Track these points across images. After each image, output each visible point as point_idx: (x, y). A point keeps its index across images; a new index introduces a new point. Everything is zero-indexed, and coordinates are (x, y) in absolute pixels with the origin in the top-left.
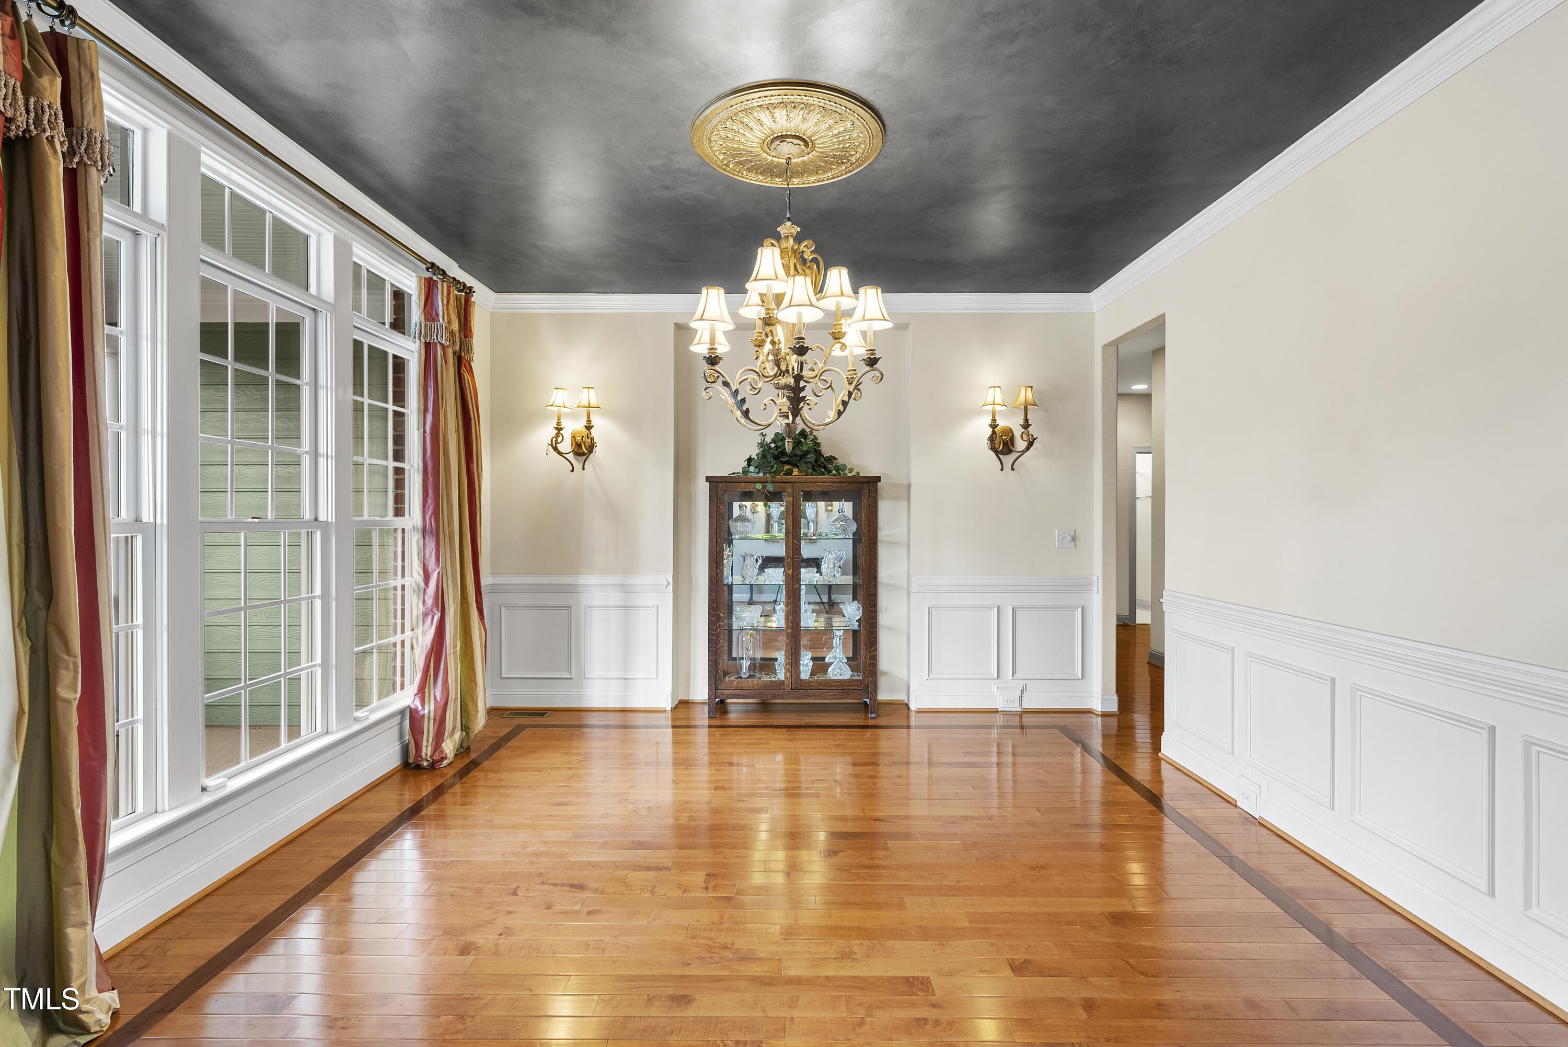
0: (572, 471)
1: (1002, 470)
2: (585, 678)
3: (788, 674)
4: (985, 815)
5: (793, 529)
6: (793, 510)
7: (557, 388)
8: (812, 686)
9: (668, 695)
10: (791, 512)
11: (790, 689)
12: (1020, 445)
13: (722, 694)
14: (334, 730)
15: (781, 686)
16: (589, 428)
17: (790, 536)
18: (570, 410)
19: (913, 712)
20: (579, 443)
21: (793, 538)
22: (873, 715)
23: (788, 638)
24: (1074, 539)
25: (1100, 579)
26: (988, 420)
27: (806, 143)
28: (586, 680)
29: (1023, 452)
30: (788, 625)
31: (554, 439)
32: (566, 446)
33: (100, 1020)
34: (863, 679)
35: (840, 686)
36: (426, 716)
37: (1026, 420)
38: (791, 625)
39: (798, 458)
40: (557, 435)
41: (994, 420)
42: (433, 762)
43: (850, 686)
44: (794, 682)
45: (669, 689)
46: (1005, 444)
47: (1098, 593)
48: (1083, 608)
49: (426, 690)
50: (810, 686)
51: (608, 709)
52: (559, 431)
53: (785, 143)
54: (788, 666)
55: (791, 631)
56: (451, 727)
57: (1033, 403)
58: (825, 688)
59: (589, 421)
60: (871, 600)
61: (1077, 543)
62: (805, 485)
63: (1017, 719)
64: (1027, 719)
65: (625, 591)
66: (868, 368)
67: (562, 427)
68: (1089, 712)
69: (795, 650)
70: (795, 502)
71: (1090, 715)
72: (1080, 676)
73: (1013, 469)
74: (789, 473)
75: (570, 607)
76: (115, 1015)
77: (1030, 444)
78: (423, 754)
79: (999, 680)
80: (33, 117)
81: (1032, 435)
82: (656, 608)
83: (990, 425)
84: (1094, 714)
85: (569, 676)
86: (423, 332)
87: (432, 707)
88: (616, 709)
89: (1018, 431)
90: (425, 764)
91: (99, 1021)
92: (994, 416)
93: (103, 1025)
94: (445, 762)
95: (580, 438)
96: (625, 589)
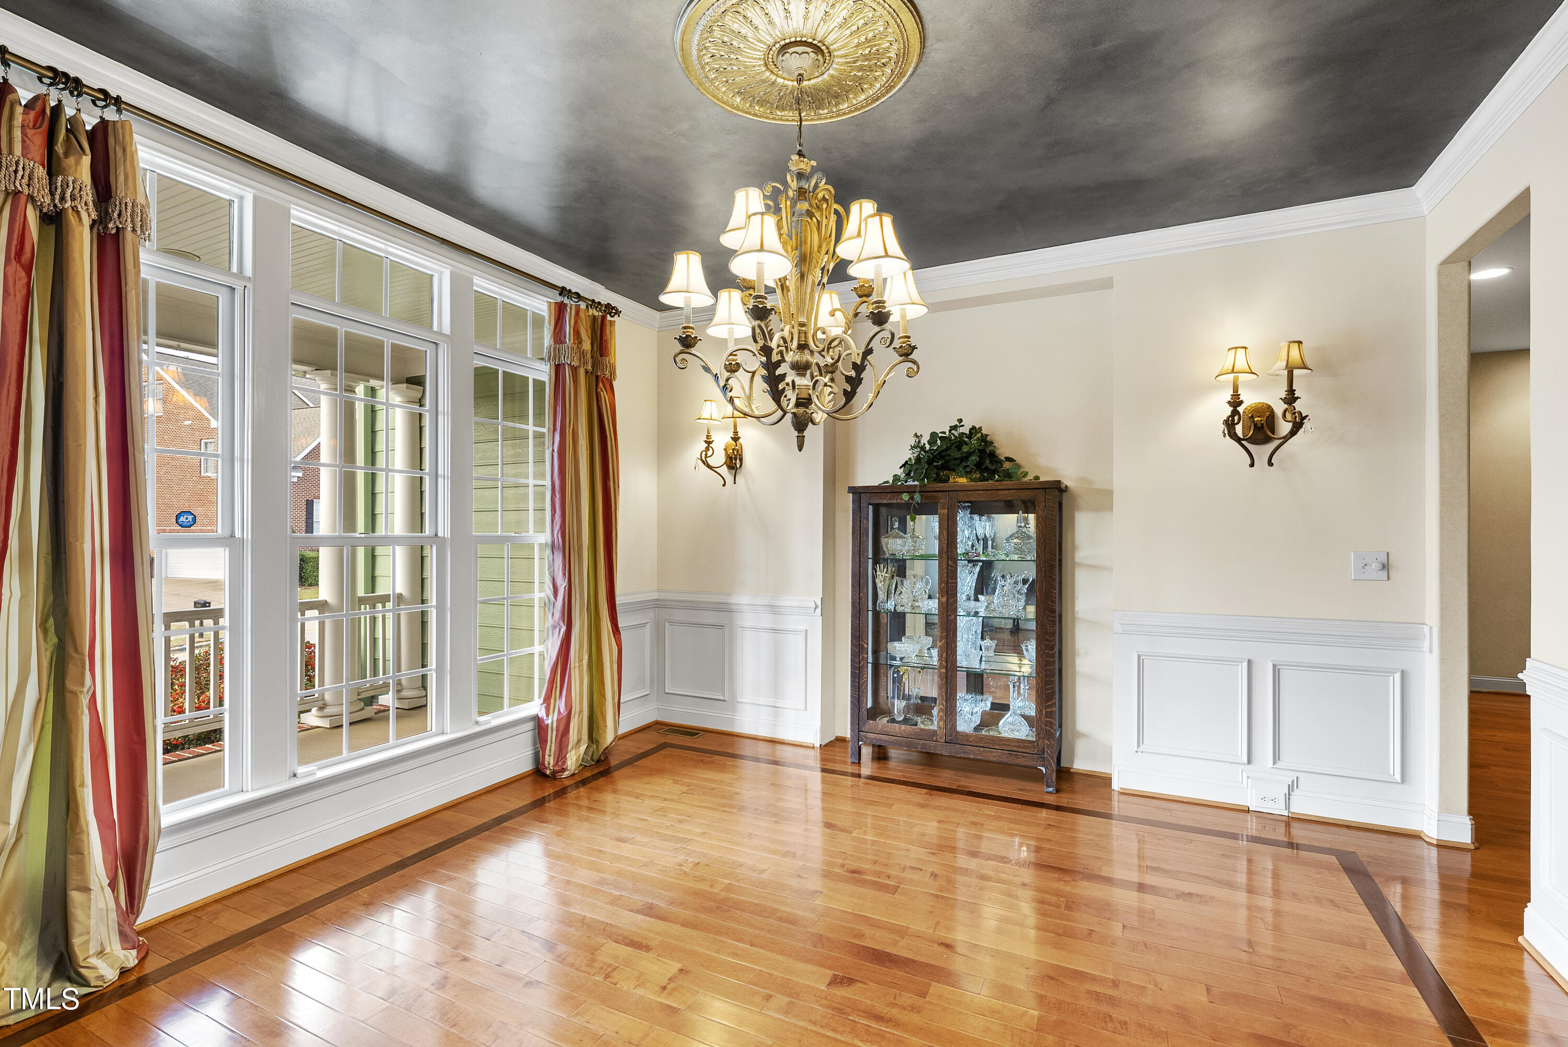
0: (724, 485)
1: (1252, 465)
2: (738, 702)
3: (941, 723)
4: (1112, 977)
5: (948, 547)
6: (948, 524)
7: (705, 401)
8: (971, 742)
9: (817, 730)
10: (946, 527)
11: (943, 741)
12: (1284, 428)
13: (866, 737)
14: (449, 732)
15: (933, 736)
16: (736, 439)
17: (945, 556)
18: (720, 423)
19: (1116, 793)
20: (731, 456)
21: (948, 558)
22: (1050, 789)
23: (942, 679)
24: (1385, 567)
25: (1436, 631)
26: (1227, 395)
27: (817, 49)
28: (738, 704)
29: (1286, 439)
30: (941, 664)
31: (704, 453)
32: (718, 458)
33: (103, 976)
34: (1037, 741)
35: (1006, 745)
36: (550, 726)
37: (1291, 391)
38: (944, 664)
39: (958, 461)
40: (707, 449)
41: (1236, 395)
42: (554, 772)
43: (1019, 747)
44: (948, 734)
45: (818, 723)
46: (1258, 428)
47: (1431, 652)
48: (1403, 674)
49: (552, 701)
50: (967, 740)
51: (758, 738)
52: (709, 444)
53: (787, 55)
54: (941, 714)
55: (944, 671)
56: (576, 740)
57: (1303, 366)
58: (986, 745)
59: (736, 433)
60: (1047, 640)
61: (1392, 573)
62: (961, 494)
63: (1282, 829)
64: (1300, 834)
65: (775, 613)
66: (877, 329)
67: (711, 440)
68: (1415, 836)
69: (951, 694)
70: (950, 515)
71: (1420, 843)
72: (1398, 777)
73: (1270, 464)
74: (945, 480)
75: (723, 626)
76: (124, 972)
77: (1297, 426)
78: (546, 763)
79: (1250, 767)
80: (59, 193)
81: (1300, 413)
82: (804, 634)
83: (1229, 402)
84: (1425, 841)
85: (722, 698)
86: (552, 354)
87: (555, 718)
88: (766, 738)
89: (1279, 408)
90: (548, 772)
91: (101, 977)
92: (1236, 389)
93: (106, 981)
94: (566, 774)
95: (731, 451)
96: (774, 609)
